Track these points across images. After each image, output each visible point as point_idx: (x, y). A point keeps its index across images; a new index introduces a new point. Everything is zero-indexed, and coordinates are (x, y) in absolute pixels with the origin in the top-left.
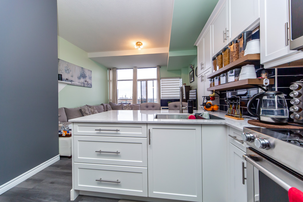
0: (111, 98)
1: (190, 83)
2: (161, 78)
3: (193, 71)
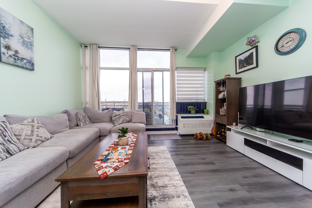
0: (88, 99)
1: (237, 73)
2: (177, 68)
3: (254, 50)
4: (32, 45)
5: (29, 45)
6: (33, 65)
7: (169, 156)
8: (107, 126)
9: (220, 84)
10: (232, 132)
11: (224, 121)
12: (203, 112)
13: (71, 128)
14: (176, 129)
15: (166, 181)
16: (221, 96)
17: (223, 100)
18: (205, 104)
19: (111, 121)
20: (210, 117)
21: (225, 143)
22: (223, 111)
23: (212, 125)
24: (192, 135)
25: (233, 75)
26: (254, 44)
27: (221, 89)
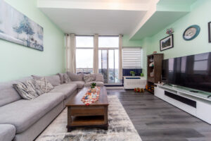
0: (69, 67)
1: (161, 51)
2: (123, 48)
3: (171, 37)
4: (42, 37)
5: (41, 37)
6: (43, 48)
7: (118, 100)
8: (81, 83)
9: (150, 57)
10: (157, 87)
11: (153, 81)
12: (140, 75)
13: (61, 83)
14: (123, 86)
15: (117, 113)
16: (151, 65)
17: (152, 68)
18: (141, 70)
19: (83, 80)
20: (144, 79)
21: (153, 94)
22: (152, 74)
23: (146, 83)
24: (133, 90)
25: (159, 52)
26: (171, 33)
27: (151, 60)
